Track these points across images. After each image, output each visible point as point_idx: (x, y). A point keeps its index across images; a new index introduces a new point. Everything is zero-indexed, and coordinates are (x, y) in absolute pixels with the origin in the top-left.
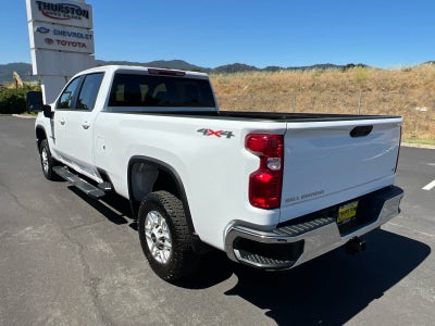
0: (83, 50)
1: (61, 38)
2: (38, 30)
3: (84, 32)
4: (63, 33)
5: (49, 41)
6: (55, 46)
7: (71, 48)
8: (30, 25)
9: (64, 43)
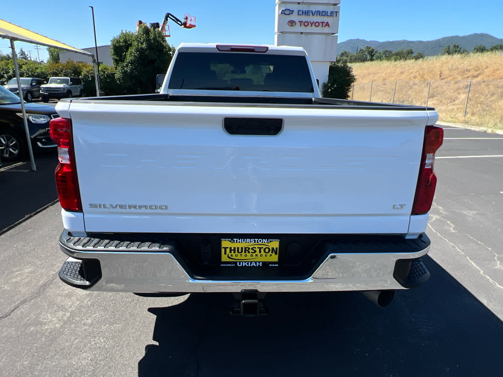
0: (326, 30)
1: (304, 18)
2: (283, 12)
3: (330, 9)
4: (306, 13)
5: (292, 23)
6: (298, 28)
7: (313, 29)
8: (277, 7)
9: (306, 24)
